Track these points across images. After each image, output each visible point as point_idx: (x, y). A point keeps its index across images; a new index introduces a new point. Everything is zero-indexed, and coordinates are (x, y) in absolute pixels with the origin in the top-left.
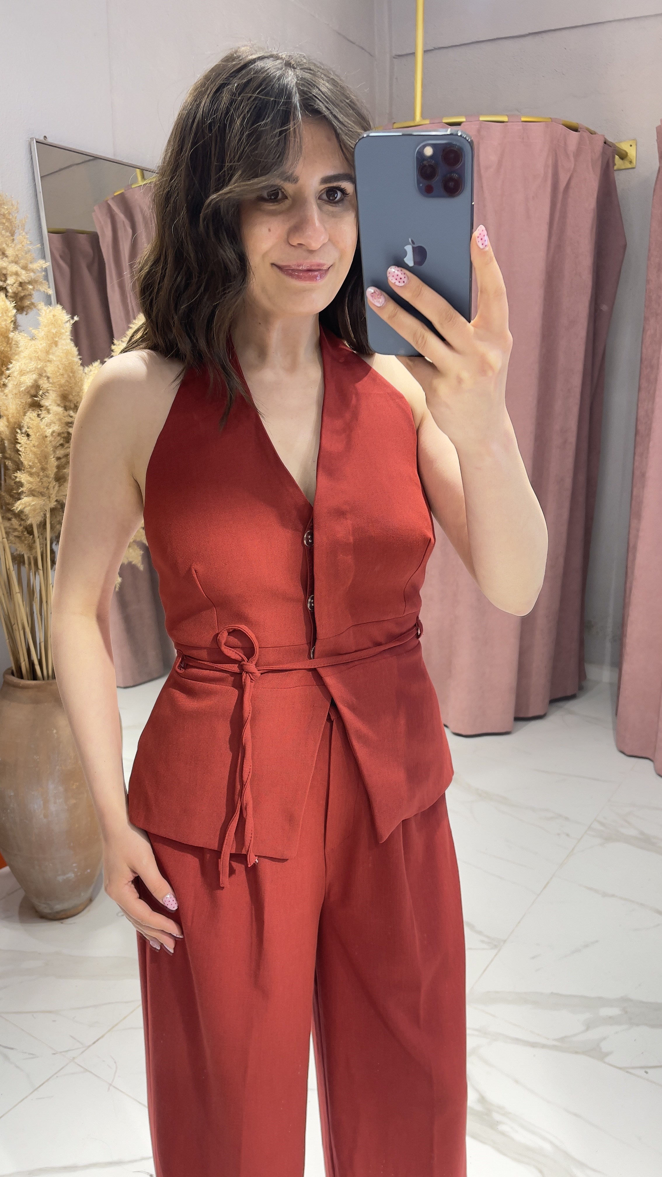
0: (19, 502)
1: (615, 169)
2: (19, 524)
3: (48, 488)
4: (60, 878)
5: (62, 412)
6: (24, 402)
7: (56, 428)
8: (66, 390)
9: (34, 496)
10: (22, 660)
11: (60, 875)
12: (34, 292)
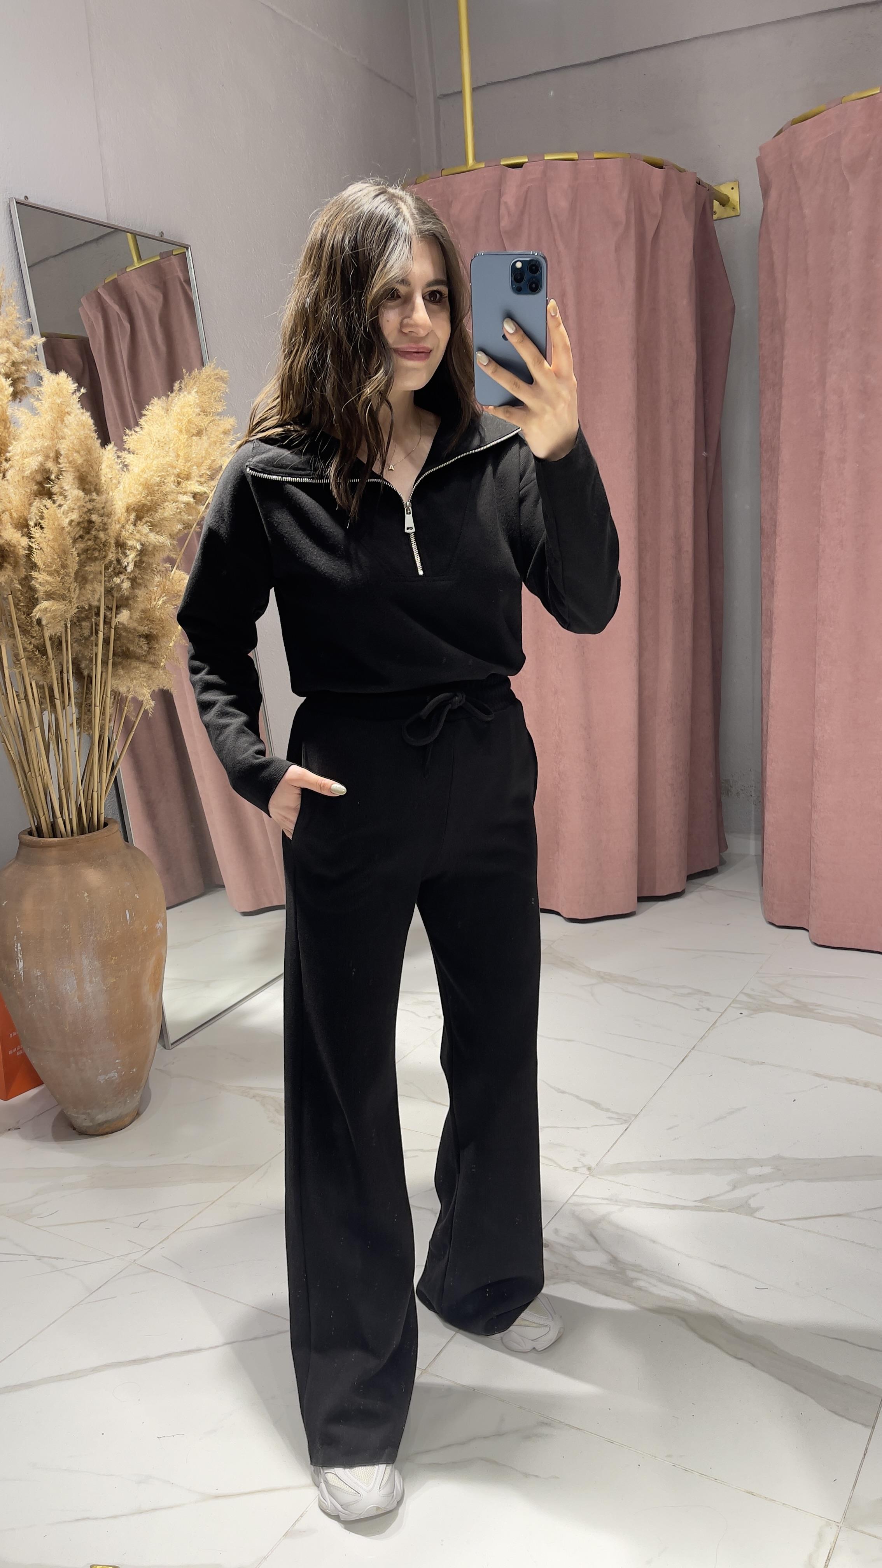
0: (36, 608)
1: (715, 217)
2: (29, 642)
3: (69, 591)
4: (102, 1079)
5: (83, 496)
6: (29, 491)
7: (74, 515)
8: (84, 470)
9: (53, 599)
10: (41, 814)
11: (101, 1075)
12: (28, 375)
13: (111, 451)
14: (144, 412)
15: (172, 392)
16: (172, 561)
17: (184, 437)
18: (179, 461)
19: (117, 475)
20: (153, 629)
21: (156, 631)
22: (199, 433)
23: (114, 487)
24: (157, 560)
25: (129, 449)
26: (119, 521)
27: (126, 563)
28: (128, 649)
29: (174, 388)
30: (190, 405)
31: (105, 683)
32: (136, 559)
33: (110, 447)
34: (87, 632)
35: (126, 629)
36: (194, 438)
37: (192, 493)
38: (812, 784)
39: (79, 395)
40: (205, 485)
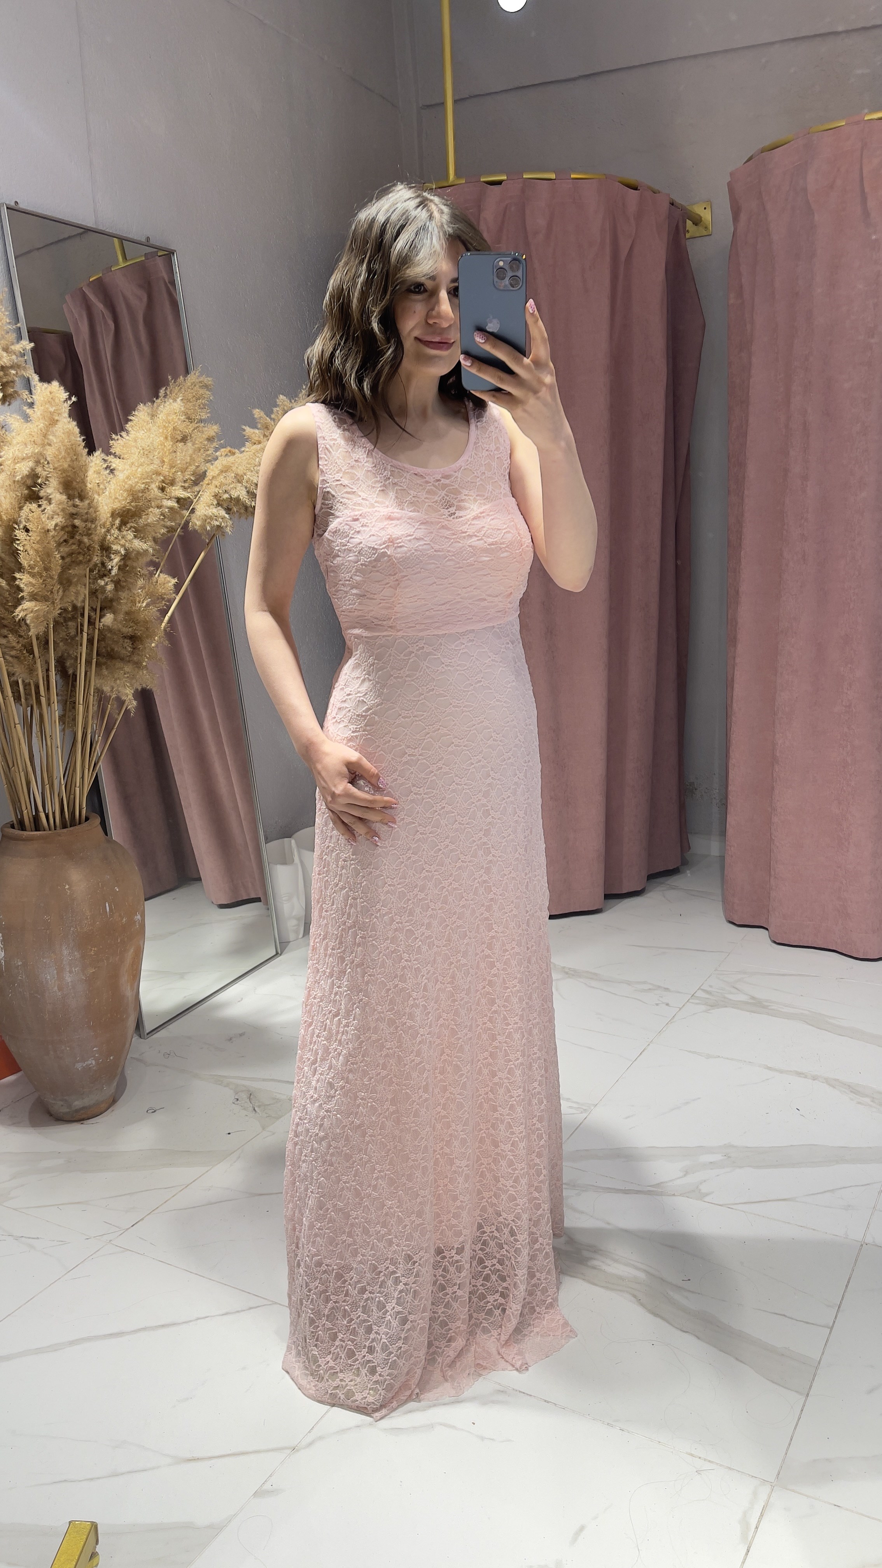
0: (20, 608)
1: (688, 236)
2: (17, 641)
3: (52, 592)
4: (79, 1066)
5: (66, 500)
6: (19, 495)
7: (59, 520)
8: (69, 476)
9: (36, 600)
10: (24, 808)
11: (78, 1062)
12: (17, 379)
13: (99, 457)
14: (130, 418)
15: (156, 399)
16: (156, 566)
17: (169, 444)
18: (165, 467)
19: (104, 480)
20: (137, 630)
21: (141, 632)
22: (184, 439)
23: (100, 493)
24: (140, 564)
25: (115, 453)
26: (104, 526)
27: (110, 567)
28: (113, 650)
29: (160, 394)
30: (176, 413)
31: (90, 682)
32: (120, 563)
33: (98, 453)
34: (73, 632)
35: (110, 629)
36: (180, 445)
37: (176, 498)
38: (773, 788)
39: (70, 403)
40: (189, 490)
